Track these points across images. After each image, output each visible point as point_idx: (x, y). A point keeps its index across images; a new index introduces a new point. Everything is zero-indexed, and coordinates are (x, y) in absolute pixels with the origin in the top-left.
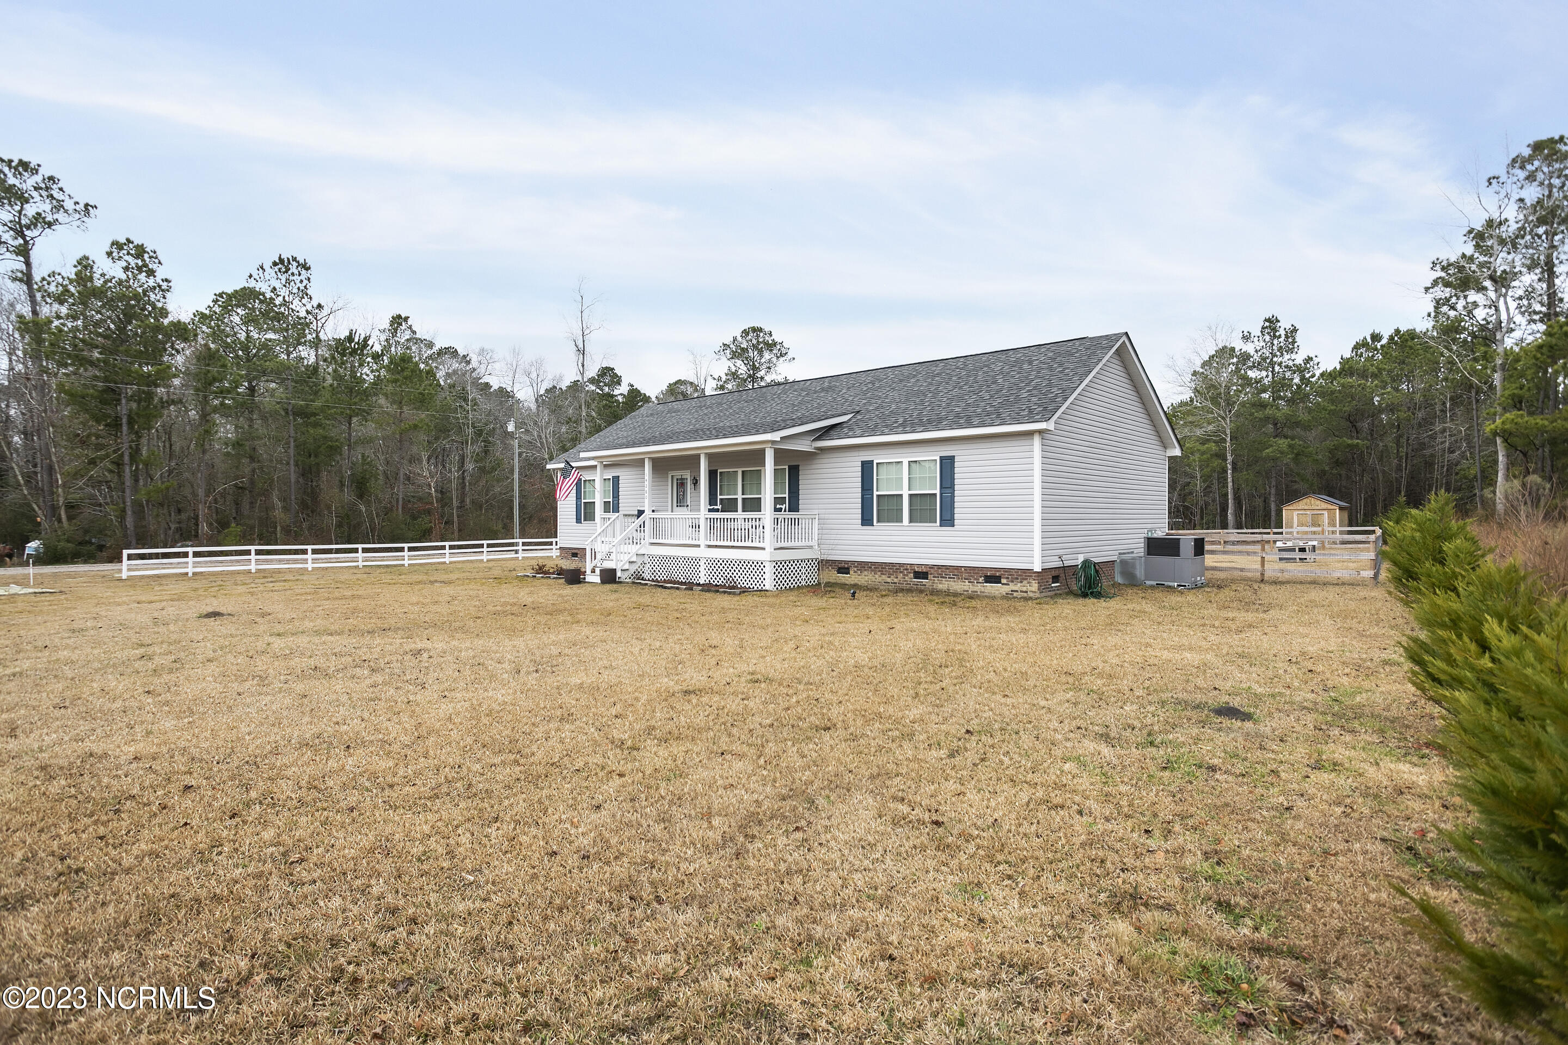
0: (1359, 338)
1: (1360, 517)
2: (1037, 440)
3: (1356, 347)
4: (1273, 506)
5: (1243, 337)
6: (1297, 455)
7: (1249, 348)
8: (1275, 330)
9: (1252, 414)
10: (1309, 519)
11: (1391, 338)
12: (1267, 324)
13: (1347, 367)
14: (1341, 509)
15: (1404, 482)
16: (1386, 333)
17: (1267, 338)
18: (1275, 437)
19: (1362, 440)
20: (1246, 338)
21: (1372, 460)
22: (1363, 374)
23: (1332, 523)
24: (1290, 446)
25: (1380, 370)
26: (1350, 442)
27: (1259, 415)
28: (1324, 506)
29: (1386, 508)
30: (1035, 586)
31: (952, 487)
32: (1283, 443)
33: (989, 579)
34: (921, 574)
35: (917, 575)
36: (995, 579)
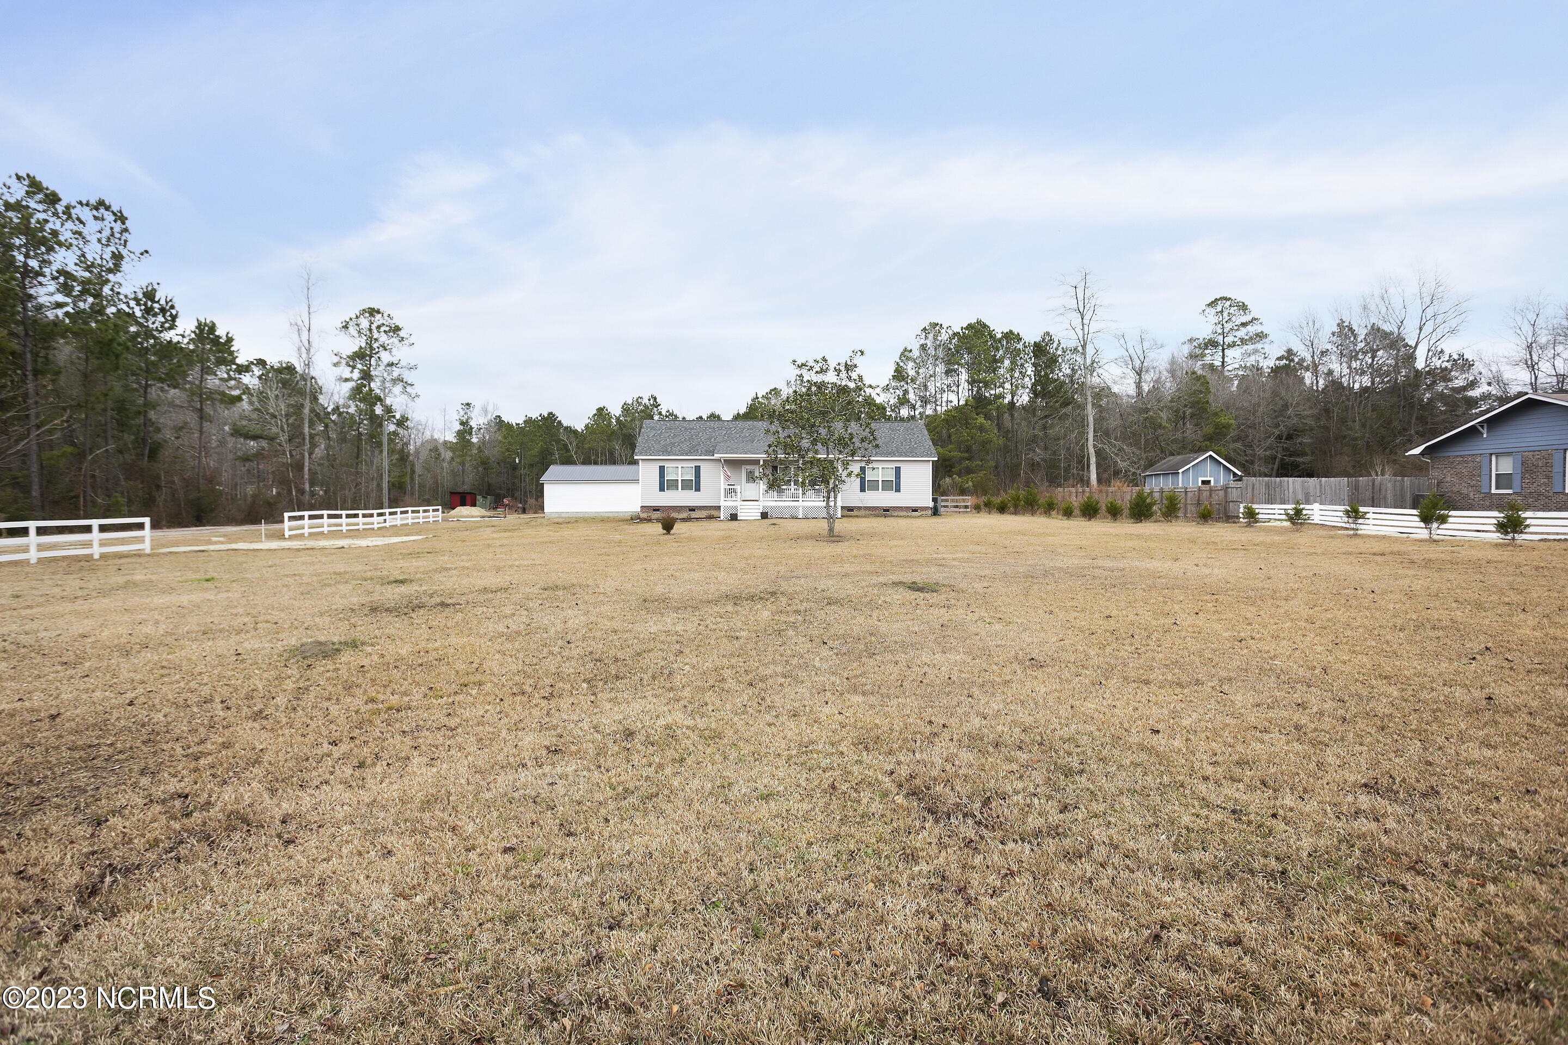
30: (930, 512)
31: (900, 478)
33: (913, 511)
34: (886, 510)
35: (885, 510)
36: (916, 511)
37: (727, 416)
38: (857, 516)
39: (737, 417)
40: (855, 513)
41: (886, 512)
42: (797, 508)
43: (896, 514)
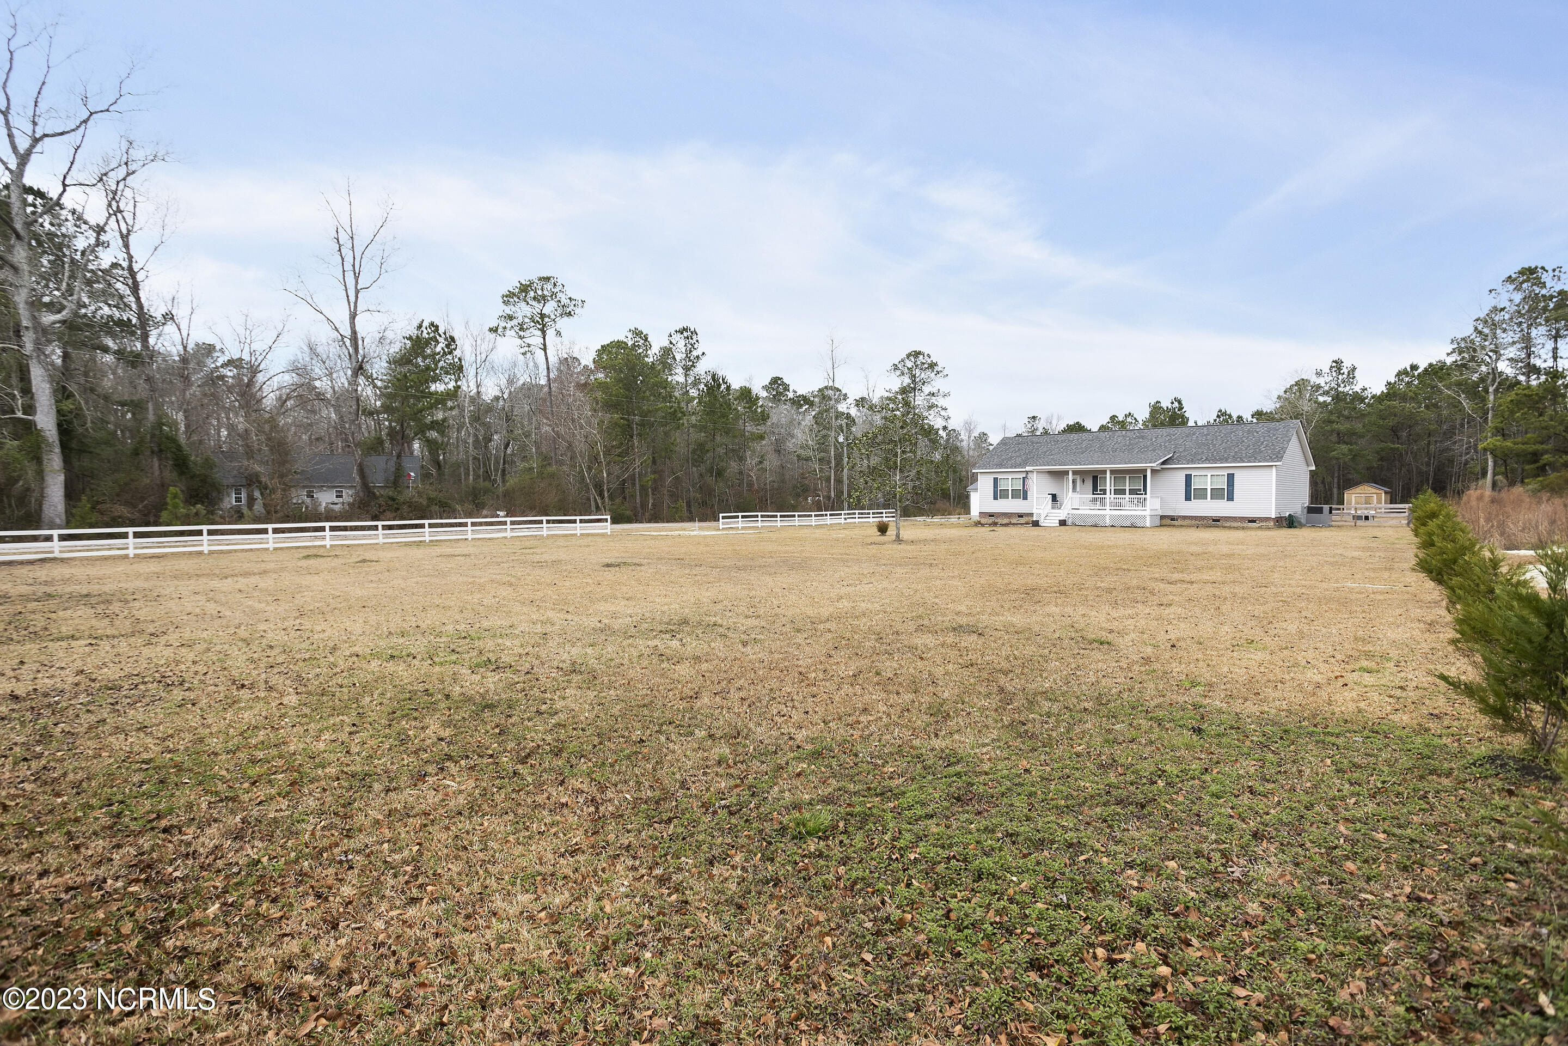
0: (1401, 367)
1: (1398, 498)
2: (1274, 468)
3: (1399, 374)
4: (1335, 491)
5: (1317, 373)
6: (1355, 455)
7: (1321, 381)
8: (1340, 369)
9: (1322, 428)
10: (1363, 500)
11: (1426, 370)
12: (1334, 364)
13: (1392, 393)
14: (1386, 493)
15: (1432, 474)
16: (1422, 366)
17: (1334, 374)
18: (1339, 443)
19: (1402, 444)
20: (1319, 374)
21: (1409, 458)
22: (1404, 398)
23: (1379, 502)
24: (1349, 450)
25: (1416, 394)
26: (1393, 446)
27: (1328, 428)
28: (1374, 491)
29: (1418, 491)
30: (1272, 523)
31: (1233, 485)
32: (1344, 448)
33: (1250, 521)
34: (1216, 520)
35: (1214, 521)
36: (1254, 522)
37: (1093, 425)
38: (1182, 526)
39: (1103, 428)
40: (1179, 522)
41: (1216, 522)
42: (1104, 516)
43: (1228, 524)
